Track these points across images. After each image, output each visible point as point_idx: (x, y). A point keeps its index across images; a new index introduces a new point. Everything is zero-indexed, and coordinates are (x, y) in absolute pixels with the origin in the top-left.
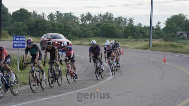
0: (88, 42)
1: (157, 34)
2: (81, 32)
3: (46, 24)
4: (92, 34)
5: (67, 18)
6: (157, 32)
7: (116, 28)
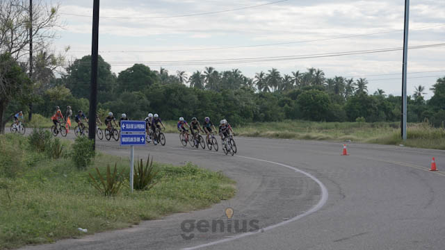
0: (272, 130)
1: (416, 111)
2: (259, 109)
3: (186, 94)
4: (282, 113)
5: (230, 80)
6: (417, 107)
7: (330, 100)
